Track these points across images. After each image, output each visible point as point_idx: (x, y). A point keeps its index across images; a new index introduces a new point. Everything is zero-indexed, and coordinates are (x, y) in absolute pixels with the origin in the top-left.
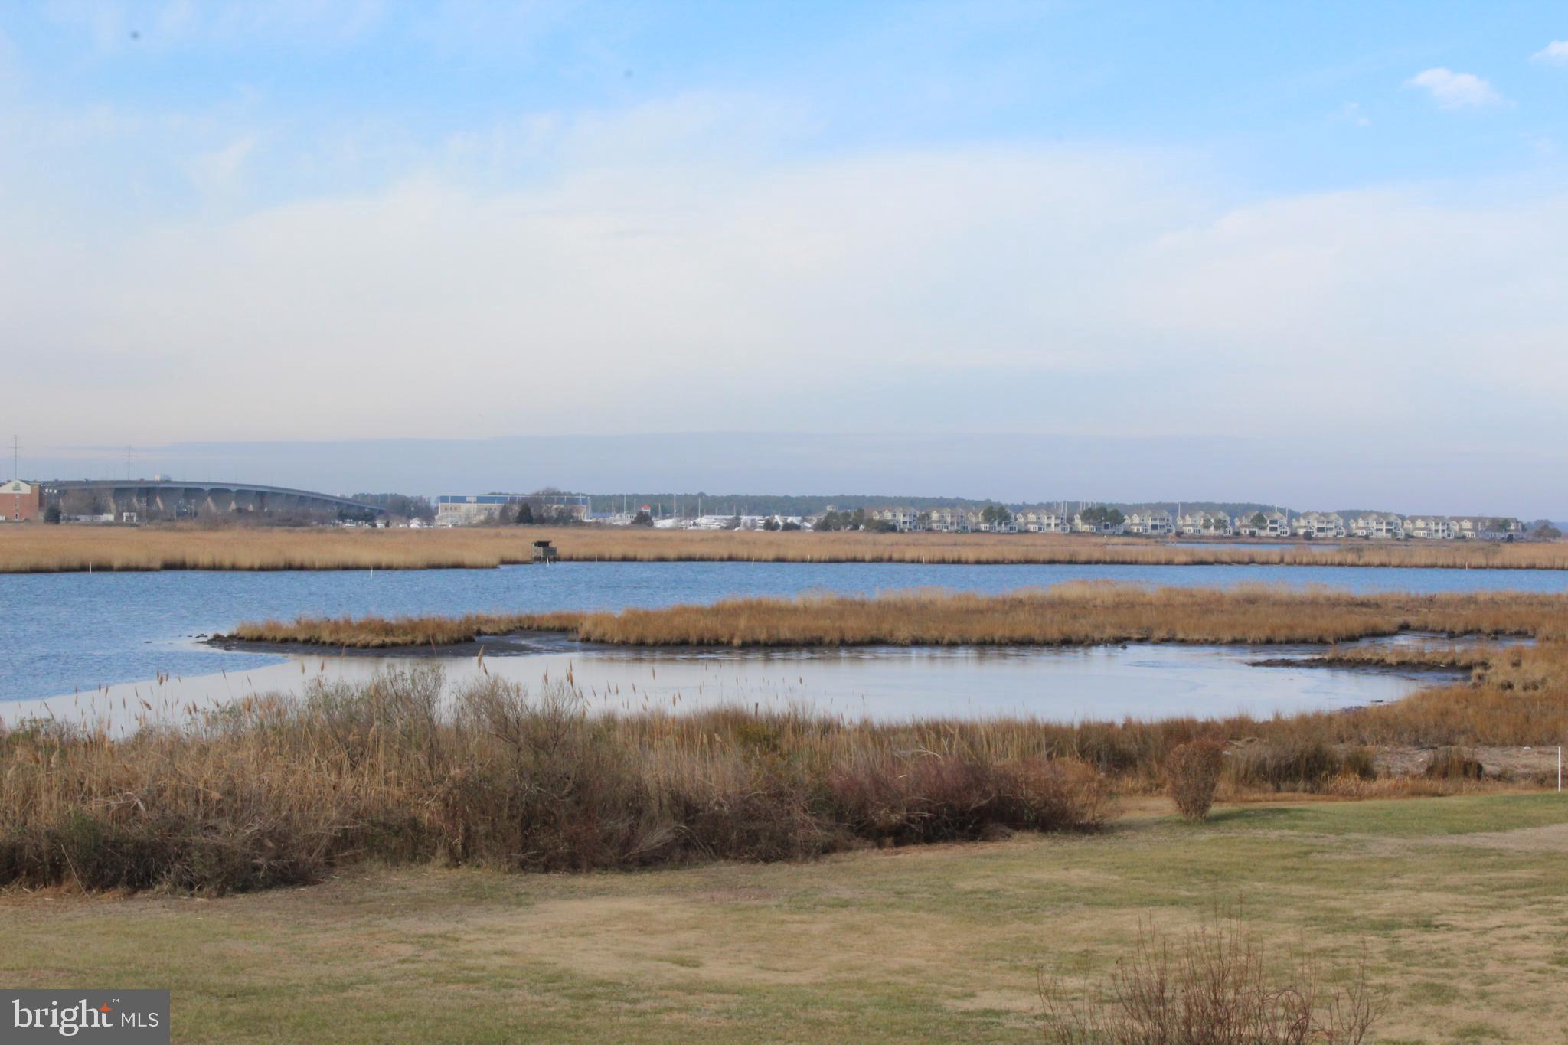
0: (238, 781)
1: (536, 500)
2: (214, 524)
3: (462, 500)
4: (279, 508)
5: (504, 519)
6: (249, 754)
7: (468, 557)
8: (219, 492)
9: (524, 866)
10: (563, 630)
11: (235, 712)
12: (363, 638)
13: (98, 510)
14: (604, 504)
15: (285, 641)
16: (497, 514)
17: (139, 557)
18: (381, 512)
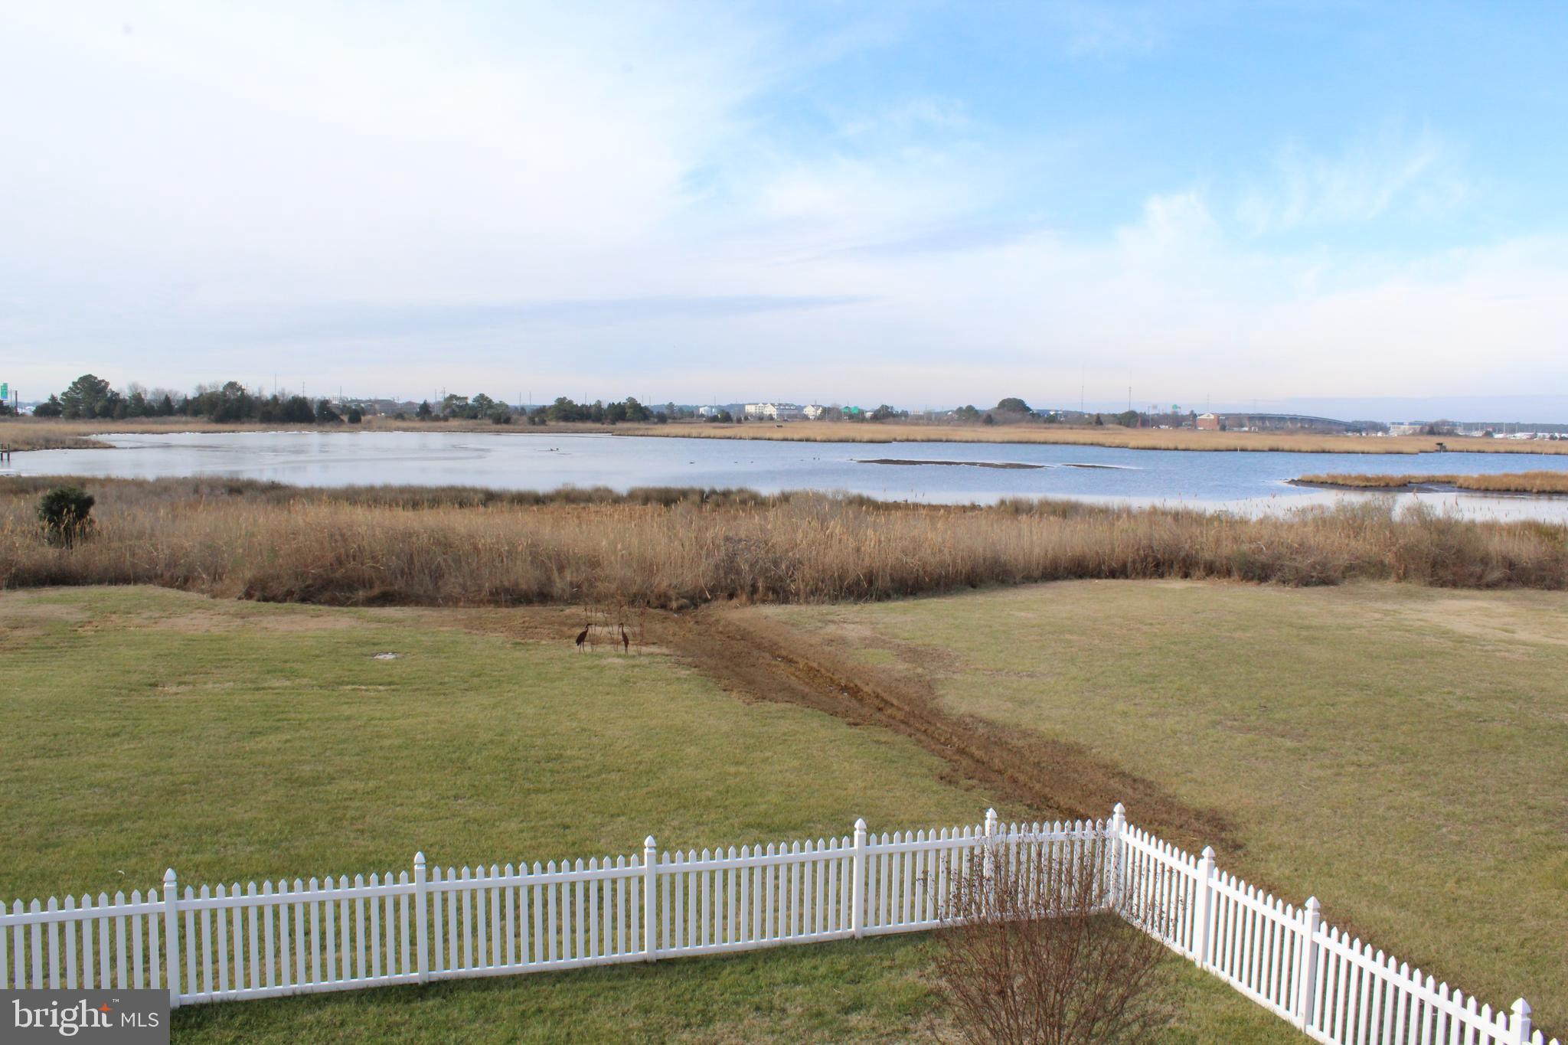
0: (1305, 540)
1: (1437, 424)
2: (1291, 432)
3: (1402, 424)
4: (1320, 426)
5: (1421, 432)
6: (1310, 529)
7: (1405, 449)
8: (1294, 419)
9: (1431, 584)
10: (1449, 482)
11: (1304, 511)
12: (1357, 483)
13: (1242, 426)
14: (1469, 427)
15: (1322, 483)
16: (1418, 430)
17: (1258, 445)
18: (1365, 429)
